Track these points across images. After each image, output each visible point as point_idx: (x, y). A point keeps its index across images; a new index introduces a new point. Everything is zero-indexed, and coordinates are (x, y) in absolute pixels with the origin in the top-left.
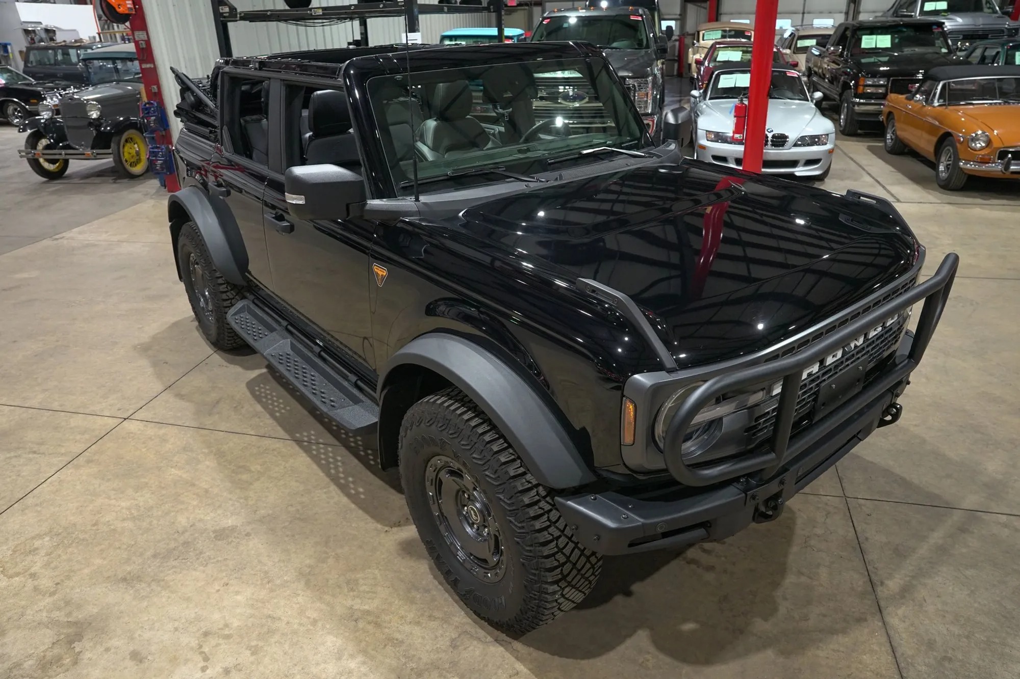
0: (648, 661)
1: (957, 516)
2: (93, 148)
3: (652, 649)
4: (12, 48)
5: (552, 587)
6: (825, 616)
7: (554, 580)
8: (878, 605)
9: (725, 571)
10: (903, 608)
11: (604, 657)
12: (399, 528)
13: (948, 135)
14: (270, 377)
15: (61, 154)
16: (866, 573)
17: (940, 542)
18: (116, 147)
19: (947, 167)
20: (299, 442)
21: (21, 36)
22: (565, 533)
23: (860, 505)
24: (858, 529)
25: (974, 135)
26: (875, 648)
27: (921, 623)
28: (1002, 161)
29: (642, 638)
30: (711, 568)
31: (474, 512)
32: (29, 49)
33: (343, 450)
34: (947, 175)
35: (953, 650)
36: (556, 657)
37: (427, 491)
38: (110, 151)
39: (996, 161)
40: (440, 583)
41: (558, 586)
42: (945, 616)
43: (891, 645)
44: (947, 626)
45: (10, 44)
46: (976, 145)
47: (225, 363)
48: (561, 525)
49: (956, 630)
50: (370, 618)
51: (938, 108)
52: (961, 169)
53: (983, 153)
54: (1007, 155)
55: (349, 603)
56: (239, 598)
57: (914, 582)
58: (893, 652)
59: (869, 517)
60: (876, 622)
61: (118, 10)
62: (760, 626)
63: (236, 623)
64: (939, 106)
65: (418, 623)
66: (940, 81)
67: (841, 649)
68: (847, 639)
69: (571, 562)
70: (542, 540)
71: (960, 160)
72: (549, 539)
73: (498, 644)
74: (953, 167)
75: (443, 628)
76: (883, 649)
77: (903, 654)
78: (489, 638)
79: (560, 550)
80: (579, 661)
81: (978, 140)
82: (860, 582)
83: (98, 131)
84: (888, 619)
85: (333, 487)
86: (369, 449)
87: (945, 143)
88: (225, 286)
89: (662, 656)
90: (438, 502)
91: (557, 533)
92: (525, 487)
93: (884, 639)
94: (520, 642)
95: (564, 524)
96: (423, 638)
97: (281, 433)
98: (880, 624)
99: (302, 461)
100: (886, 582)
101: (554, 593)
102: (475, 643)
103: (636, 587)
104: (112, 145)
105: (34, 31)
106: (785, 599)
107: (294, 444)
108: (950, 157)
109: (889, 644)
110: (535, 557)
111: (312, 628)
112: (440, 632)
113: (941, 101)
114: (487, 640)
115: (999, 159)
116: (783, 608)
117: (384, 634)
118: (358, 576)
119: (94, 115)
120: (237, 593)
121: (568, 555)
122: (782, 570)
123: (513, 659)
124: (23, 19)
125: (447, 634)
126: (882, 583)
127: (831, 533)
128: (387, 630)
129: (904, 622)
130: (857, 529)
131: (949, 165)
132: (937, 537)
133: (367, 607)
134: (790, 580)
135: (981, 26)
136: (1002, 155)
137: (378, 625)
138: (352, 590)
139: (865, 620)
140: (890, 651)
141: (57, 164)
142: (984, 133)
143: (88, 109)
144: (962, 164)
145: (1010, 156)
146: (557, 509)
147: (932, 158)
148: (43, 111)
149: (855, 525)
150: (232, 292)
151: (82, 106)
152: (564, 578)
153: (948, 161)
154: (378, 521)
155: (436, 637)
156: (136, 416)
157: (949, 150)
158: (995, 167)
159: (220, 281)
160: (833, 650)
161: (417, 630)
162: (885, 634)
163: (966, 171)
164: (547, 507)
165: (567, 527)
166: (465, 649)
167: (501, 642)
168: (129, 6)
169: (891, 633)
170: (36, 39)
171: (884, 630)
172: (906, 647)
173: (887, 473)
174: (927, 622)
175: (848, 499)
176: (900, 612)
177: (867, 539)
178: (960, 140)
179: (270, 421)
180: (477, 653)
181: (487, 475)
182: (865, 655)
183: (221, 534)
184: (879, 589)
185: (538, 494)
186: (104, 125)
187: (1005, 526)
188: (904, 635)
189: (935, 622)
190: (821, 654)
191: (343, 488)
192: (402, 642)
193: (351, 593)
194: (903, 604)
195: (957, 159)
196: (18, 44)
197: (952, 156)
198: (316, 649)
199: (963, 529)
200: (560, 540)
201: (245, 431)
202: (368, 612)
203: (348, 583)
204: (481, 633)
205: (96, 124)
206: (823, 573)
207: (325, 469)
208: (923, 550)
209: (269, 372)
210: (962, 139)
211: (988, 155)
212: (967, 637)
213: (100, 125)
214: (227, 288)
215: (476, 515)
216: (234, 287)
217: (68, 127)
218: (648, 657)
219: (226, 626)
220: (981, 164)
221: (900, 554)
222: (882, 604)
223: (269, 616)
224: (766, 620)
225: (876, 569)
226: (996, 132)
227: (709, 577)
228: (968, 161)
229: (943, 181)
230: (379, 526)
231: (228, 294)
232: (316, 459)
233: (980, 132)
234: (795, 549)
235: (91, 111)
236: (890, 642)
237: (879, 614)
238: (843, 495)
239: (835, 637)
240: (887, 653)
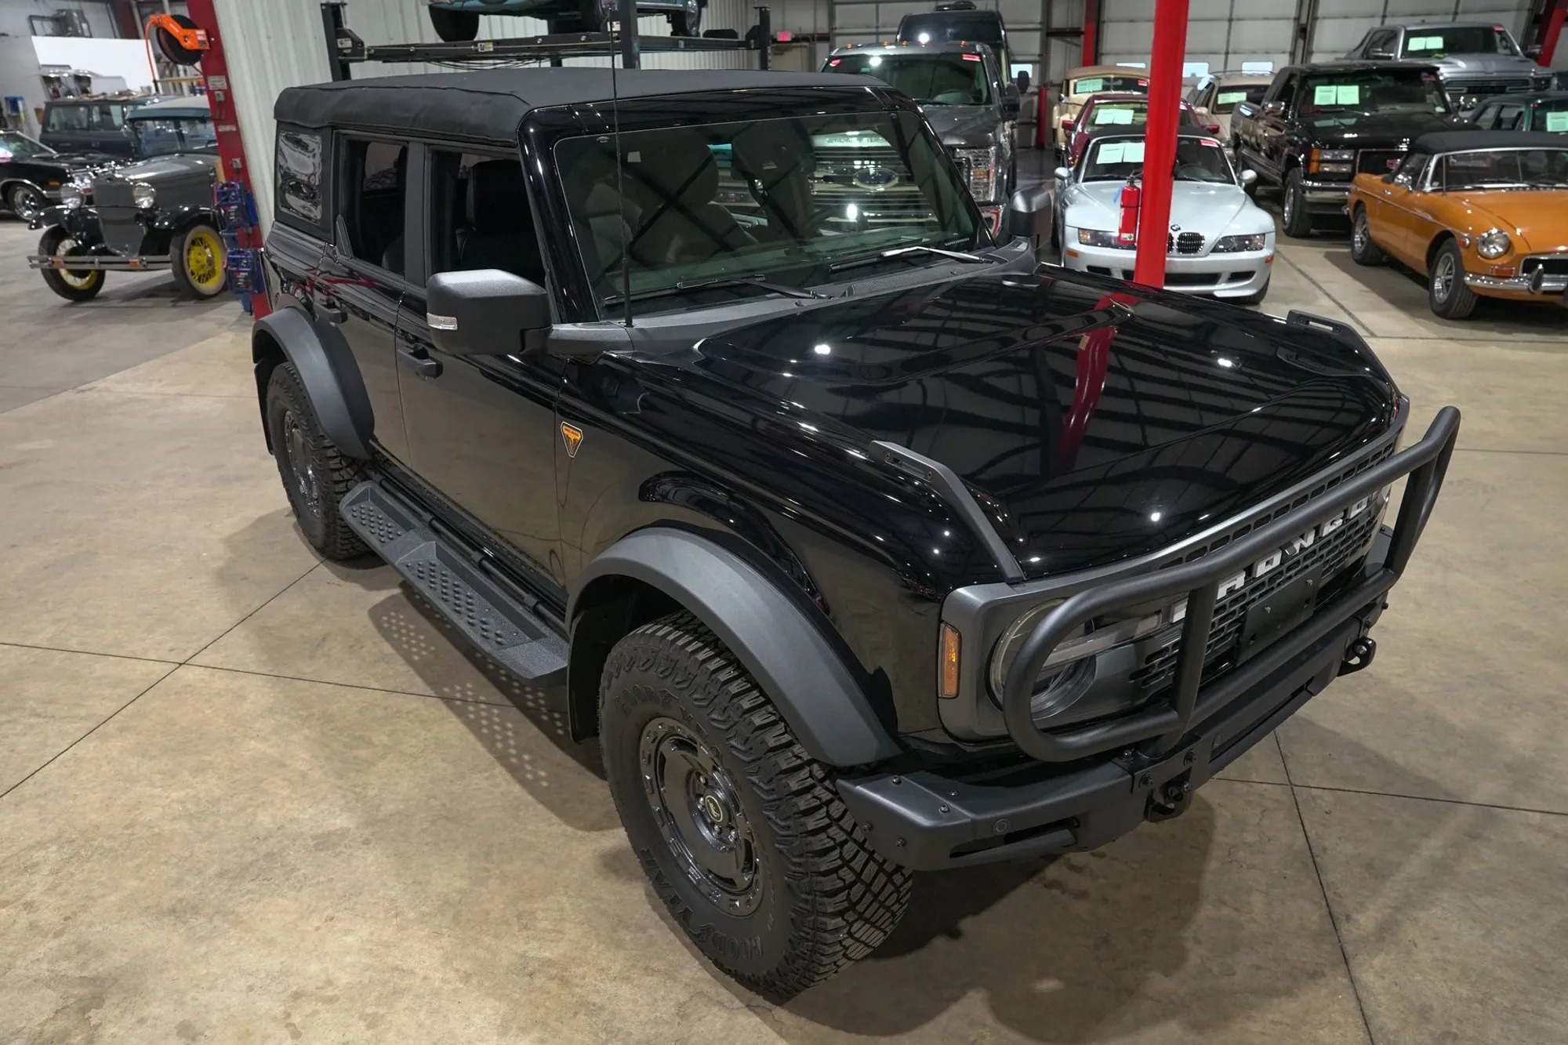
0: (984, 1037)
1: (1464, 814)
2: (142, 253)
3: (989, 1019)
4: (24, 105)
5: (833, 921)
6: (1258, 968)
7: (838, 909)
8: (1343, 952)
9: (1105, 900)
10: (1382, 956)
11: (916, 1032)
12: (600, 833)
13: (1446, 235)
14: (404, 600)
15: (93, 263)
16: (1324, 903)
17: (1438, 854)
18: (177, 252)
19: (1446, 284)
20: (448, 700)
21: (39, 84)
22: (854, 836)
23: (1314, 798)
24: (1312, 834)
25: (1486, 235)
26: (1339, 1018)
27: (1410, 981)
28: (1529, 276)
29: (975, 1003)
30: (1083, 895)
31: (715, 804)
32: (50, 106)
33: (515, 713)
34: (1446, 296)
35: (1460, 1022)
36: (841, 1033)
37: (643, 772)
38: (168, 258)
39: (1520, 274)
40: (662, 918)
41: (843, 919)
42: (1446, 969)
43: (1363, 1015)
44: (1451, 984)
45: (21, 99)
46: (1489, 250)
47: (336, 580)
48: (847, 823)
49: (1464, 991)
50: (553, 972)
51: (1432, 195)
52: (1467, 287)
53: (1499, 262)
54: (1537, 267)
55: (521, 947)
56: (350, 939)
57: (1399, 916)
58: (1366, 1024)
59: (1327, 816)
60: (1339, 978)
61: (184, 44)
62: (1159, 983)
63: (344, 979)
64: (1433, 191)
65: (627, 979)
66: (1433, 155)
67: (1285, 1020)
68: (1294, 1005)
69: (863, 882)
70: (818, 847)
71: (1466, 273)
72: (827, 845)
73: (751, 1013)
74: (1456, 284)
75: (666, 987)
76: (1350, 1019)
77: (1381, 1029)
78: (737, 1003)
79: (846, 863)
80: (876, 1038)
81: (1492, 242)
82: (1314, 917)
83: (151, 228)
84: (1356, 973)
85: (499, 770)
86: (555, 711)
87: (1444, 247)
88: (337, 460)
89: (1005, 1031)
90: (659, 791)
91: (841, 837)
92: (793, 765)
93: (1352, 1005)
94: (786, 1009)
95: (853, 821)
96: (635, 1002)
97: (420, 685)
98: (1346, 981)
99: (452, 728)
100: (1354, 916)
101: (837, 930)
102: (715, 1009)
103: (967, 924)
104: (171, 248)
105: (58, 79)
106: (1198, 942)
107: (440, 704)
108: (1450, 269)
109: (1359, 1013)
110: (807, 874)
111: (461, 986)
112: (662, 993)
113: (1436, 184)
114: (735, 1006)
115: (1524, 272)
116: (1196, 955)
117: (573, 996)
118: (535, 906)
119: (145, 203)
120: (347, 932)
121: (859, 871)
122: (1193, 897)
123: (775, 1035)
124: (42, 62)
125: (672, 996)
126: (1348, 918)
127: (1269, 840)
128: (578, 990)
129: (1383, 978)
130: (1309, 834)
131: (1450, 280)
132: (1433, 847)
133: (547, 954)
134: (1206, 912)
135: (1495, 74)
136: (1530, 265)
137: (564, 982)
138: (526, 927)
139: (1323, 975)
140: (1361, 1023)
141: (87, 278)
142: (1500, 232)
143: (135, 193)
144: (1468, 279)
145: (1541, 267)
146: (841, 799)
147: (1423, 270)
148: (67, 198)
149: (1306, 829)
150: (348, 469)
151: (126, 190)
152: (852, 906)
153: (1448, 274)
154: (567, 822)
155: (655, 1000)
156: (198, 660)
157: (1449, 258)
158: (1520, 284)
159: (330, 453)
160: (1272, 1022)
161: (625, 990)
162: (1353, 997)
163: (1475, 290)
164: (827, 796)
165: (857, 828)
166: (700, 1020)
167: (757, 1010)
168: (200, 38)
169: (1363, 995)
170: (61, 90)
171: (1351, 991)
172: (1386, 1016)
173: (1356, 749)
174: (1418, 978)
175: (1295, 788)
176: (1377, 962)
177: (1324, 850)
178: (1465, 243)
179: (401, 666)
180: (718, 1026)
181: (732, 747)
182: (1322, 1029)
183: (325, 842)
184: (1344, 927)
185: (811, 776)
186: (160, 218)
187: (1540, 829)
188: (1383, 999)
189: (1432, 978)
190: (1255, 1027)
191: (515, 771)
192: (602, 1008)
193: (525, 933)
194: (1382, 950)
195: (1461, 272)
196: (34, 99)
197: (1454, 267)
198: (468, 1019)
199: (1473, 835)
200: (846, 847)
201: (365, 683)
202: (550, 963)
203: (519, 917)
204: (725, 995)
205: (147, 216)
206: (1257, 901)
207: (489, 743)
208: (1413, 867)
209: (403, 593)
210: (1468, 242)
211: (1509, 264)
212: (1481, 1002)
213: (153, 220)
214: (340, 463)
215: (717, 810)
216: (352, 462)
217: (105, 222)
218: (985, 1032)
219: (329, 983)
220: (1496, 280)
221: (1376, 872)
222: (1349, 949)
223: (397, 968)
224: (1167, 974)
225: (1340, 896)
226: (1519, 231)
227: (1080, 907)
228: (1477, 275)
229: (1441, 305)
230: (570, 830)
231: (342, 472)
232: (474, 727)
233: (1494, 231)
234: (1213, 865)
235: (140, 197)
236: (1362, 1010)
237: (1343, 965)
238: (1288, 783)
239: (1276, 1001)
240: (1357, 1026)
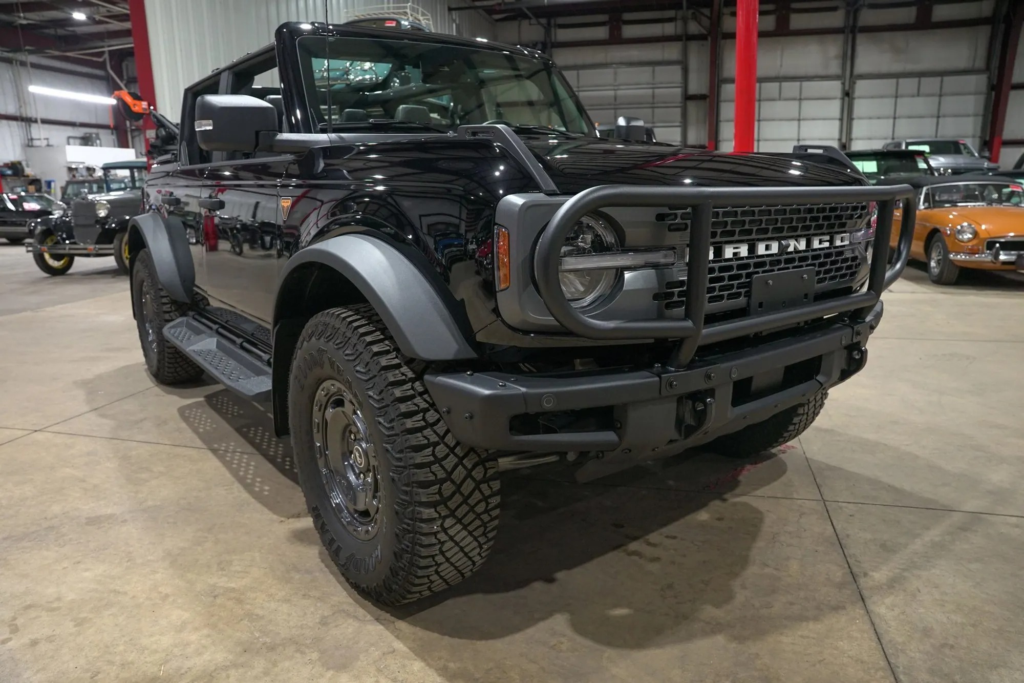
0: (562, 643)
1: (956, 518)
2: (97, 243)
3: (569, 632)
4: (55, 185)
5: (427, 511)
6: (792, 604)
7: (430, 500)
8: (861, 595)
9: (673, 563)
10: (892, 598)
11: (508, 639)
13: (935, 231)
15: (65, 249)
16: (846, 566)
17: (937, 539)
18: (118, 243)
19: (938, 262)
20: (214, 451)
21: (65, 170)
22: (446, 440)
23: (841, 508)
24: (838, 527)
25: (959, 227)
26: (855, 634)
27: (915, 612)
28: (991, 252)
29: (560, 622)
30: (656, 559)
31: (359, 453)
32: (68, 183)
33: (260, 458)
34: (938, 270)
35: (956, 638)
37: (315, 440)
38: (111, 246)
39: (985, 251)
40: (327, 566)
41: (436, 511)
42: (944, 606)
43: (876, 633)
44: (948, 615)
45: (54, 181)
46: (963, 237)
48: (441, 428)
49: (958, 619)
50: (233, 595)
51: (924, 211)
52: (952, 262)
53: (970, 244)
54: (995, 245)
55: (212, 581)
56: (87, 574)
57: (906, 574)
58: (878, 639)
59: (851, 518)
60: (858, 610)
61: (133, 109)
62: (709, 612)
63: (71, 596)
64: (925, 208)
65: (287, 601)
66: (923, 187)
67: (812, 635)
68: (819, 626)
69: (453, 482)
70: (414, 443)
71: (950, 253)
72: (422, 443)
73: (378, 623)
74: (945, 262)
75: (316, 605)
76: (866, 635)
77: (891, 641)
78: (369, 617)
79: (438, 461)
80: (474, 641)
81: (964, 232)
82: (838, 574)
83: (103, 228)
84: (871, 607)
85: (237, 486)
86: (287, 457)
87: (934, 239)
88: (169, 306)
89: (579, 639)
90: (325, 453)
91: (434, 438)
93: (867, 626)
94: (406, 622)
95: (445, 428)
96: (289, 615)
97: (199, 443)
98: (862, 612)
99: (212, 464)
100: (871, 573)
101: (431, 520)
102: (351, 621)
103: (560, 575)
104: (115, 241)
105: (76, 169)
106: (744, 587)
107: (210, 455)
108: (940, 252)
109: (872, 631)
110: (405, 467)
111: (160, 602)
112: (312, 609)
113: (927, 204)
114: (366, 619)
115: (987, 249)
116: (740, 596)
117: (243, 610)
118: (234, 557)
119: (102, 213)
120: (87, 570)
121: (449, 470)
122: (744, 561)
123: (393, 637)
125: (320, 612)
126: (866, 575)
127: (805, 531)
128: (248, 606)
129: (893, 610)
130: (836, 527)
131: (940, 260)
132: (934, 534)
133: (233, 585)
134: (752, 570)
136: (990, 245)
137: (239, 601)
138: (223, 569)
139: (844, 608)
140: (874, 637)
141: (62, 262)
142: (970, 225)
143: (97, 207)
144: (952, 256)
145: (998, 245)
146: (437, 411)
147: (923, 258)
148: (56, 210)
149: (834, 524)
150: (176, 313)
151: (92, 205)
152: (444, 501)
153: (938, 256)
154: (275, 513)
155: (305, 614)
156: (50, 429)
157: (938, 246)
158: (985, 257)
159: (164, 300)
160: (802, 636)
161: (285, 608)
162: (868, 621)
163: (959, 264)
164: (423, 405)
165: (449, 434)
166: (336, 626)
167: (383, 622)
168: (144, 106)
169: (877, 621)
170: (77, 175)
171: (866, 618)
172: (894, 632)
173: (875, 483)
174: (922, 610)
175: (826, 502)
176: (888, 601)
177: (848, 536)
178: (947, 233)
179: (189, 433)
180: (350, 630)
181: (370, 396)
182: (842, 641)
183: (94, 521)
184: (862, 581)
185: (413, 388)
186: (110, 223)
187: (1017, 526)
188: (893, 624)
189: (932, 611)
190: (784, 639)
191: (248, 487)
192: (262, 617)
193: (220, 573)
194: (892, 594)
195: (947, 252)
196: (60, 179)
197: (942, 252)
198: (156, 621)
199: (964, 528)
200: (438, 448)
201: (161, 441)
202: (233, 590)
203: (219, 564)
204: (361, 612)
205: (103, 221)
206: (794, 566)
207: (235, 473)
208: (917, 545)
210: (949, 232)
211: (976, 245)
212: (973, 626)
213: (105, 224)
214: (171, 307)
215: (360, 457)
216: (174, 302)
217: (77, 225)
218: (563, 639)
219: (59, 599)
220: (970, 255)
221: (887, 549)
222: (866, 593)
223: (115, 591)
224: (717, 606)
225: (859, 562)
226: (983, 227)
227: (654, 567)
228: (958, 253)
229: (936, 276)
230: (275, 517)
231: (171, 314)
232: (228, 465)
233: (965, 224)
234: (760, 544)
235: (100, 210)
236: (875, 630)
237: (861, 603)
238: (821, 499)
239: (804, 624)
240: (871, 640)
